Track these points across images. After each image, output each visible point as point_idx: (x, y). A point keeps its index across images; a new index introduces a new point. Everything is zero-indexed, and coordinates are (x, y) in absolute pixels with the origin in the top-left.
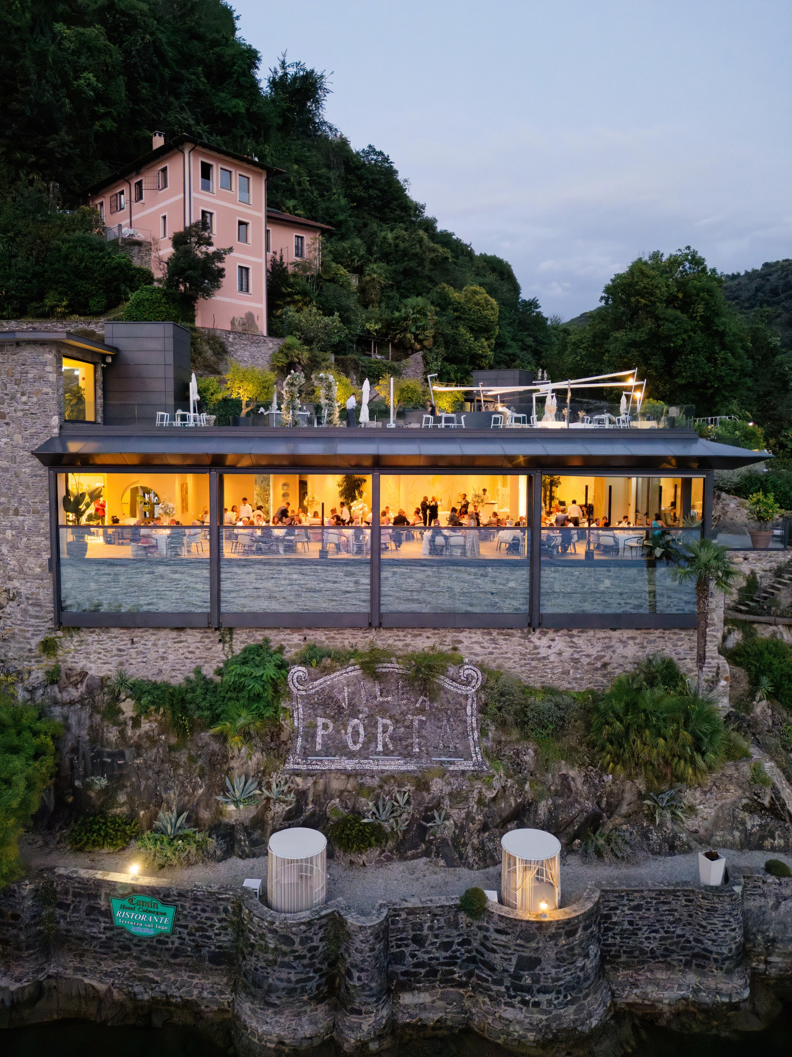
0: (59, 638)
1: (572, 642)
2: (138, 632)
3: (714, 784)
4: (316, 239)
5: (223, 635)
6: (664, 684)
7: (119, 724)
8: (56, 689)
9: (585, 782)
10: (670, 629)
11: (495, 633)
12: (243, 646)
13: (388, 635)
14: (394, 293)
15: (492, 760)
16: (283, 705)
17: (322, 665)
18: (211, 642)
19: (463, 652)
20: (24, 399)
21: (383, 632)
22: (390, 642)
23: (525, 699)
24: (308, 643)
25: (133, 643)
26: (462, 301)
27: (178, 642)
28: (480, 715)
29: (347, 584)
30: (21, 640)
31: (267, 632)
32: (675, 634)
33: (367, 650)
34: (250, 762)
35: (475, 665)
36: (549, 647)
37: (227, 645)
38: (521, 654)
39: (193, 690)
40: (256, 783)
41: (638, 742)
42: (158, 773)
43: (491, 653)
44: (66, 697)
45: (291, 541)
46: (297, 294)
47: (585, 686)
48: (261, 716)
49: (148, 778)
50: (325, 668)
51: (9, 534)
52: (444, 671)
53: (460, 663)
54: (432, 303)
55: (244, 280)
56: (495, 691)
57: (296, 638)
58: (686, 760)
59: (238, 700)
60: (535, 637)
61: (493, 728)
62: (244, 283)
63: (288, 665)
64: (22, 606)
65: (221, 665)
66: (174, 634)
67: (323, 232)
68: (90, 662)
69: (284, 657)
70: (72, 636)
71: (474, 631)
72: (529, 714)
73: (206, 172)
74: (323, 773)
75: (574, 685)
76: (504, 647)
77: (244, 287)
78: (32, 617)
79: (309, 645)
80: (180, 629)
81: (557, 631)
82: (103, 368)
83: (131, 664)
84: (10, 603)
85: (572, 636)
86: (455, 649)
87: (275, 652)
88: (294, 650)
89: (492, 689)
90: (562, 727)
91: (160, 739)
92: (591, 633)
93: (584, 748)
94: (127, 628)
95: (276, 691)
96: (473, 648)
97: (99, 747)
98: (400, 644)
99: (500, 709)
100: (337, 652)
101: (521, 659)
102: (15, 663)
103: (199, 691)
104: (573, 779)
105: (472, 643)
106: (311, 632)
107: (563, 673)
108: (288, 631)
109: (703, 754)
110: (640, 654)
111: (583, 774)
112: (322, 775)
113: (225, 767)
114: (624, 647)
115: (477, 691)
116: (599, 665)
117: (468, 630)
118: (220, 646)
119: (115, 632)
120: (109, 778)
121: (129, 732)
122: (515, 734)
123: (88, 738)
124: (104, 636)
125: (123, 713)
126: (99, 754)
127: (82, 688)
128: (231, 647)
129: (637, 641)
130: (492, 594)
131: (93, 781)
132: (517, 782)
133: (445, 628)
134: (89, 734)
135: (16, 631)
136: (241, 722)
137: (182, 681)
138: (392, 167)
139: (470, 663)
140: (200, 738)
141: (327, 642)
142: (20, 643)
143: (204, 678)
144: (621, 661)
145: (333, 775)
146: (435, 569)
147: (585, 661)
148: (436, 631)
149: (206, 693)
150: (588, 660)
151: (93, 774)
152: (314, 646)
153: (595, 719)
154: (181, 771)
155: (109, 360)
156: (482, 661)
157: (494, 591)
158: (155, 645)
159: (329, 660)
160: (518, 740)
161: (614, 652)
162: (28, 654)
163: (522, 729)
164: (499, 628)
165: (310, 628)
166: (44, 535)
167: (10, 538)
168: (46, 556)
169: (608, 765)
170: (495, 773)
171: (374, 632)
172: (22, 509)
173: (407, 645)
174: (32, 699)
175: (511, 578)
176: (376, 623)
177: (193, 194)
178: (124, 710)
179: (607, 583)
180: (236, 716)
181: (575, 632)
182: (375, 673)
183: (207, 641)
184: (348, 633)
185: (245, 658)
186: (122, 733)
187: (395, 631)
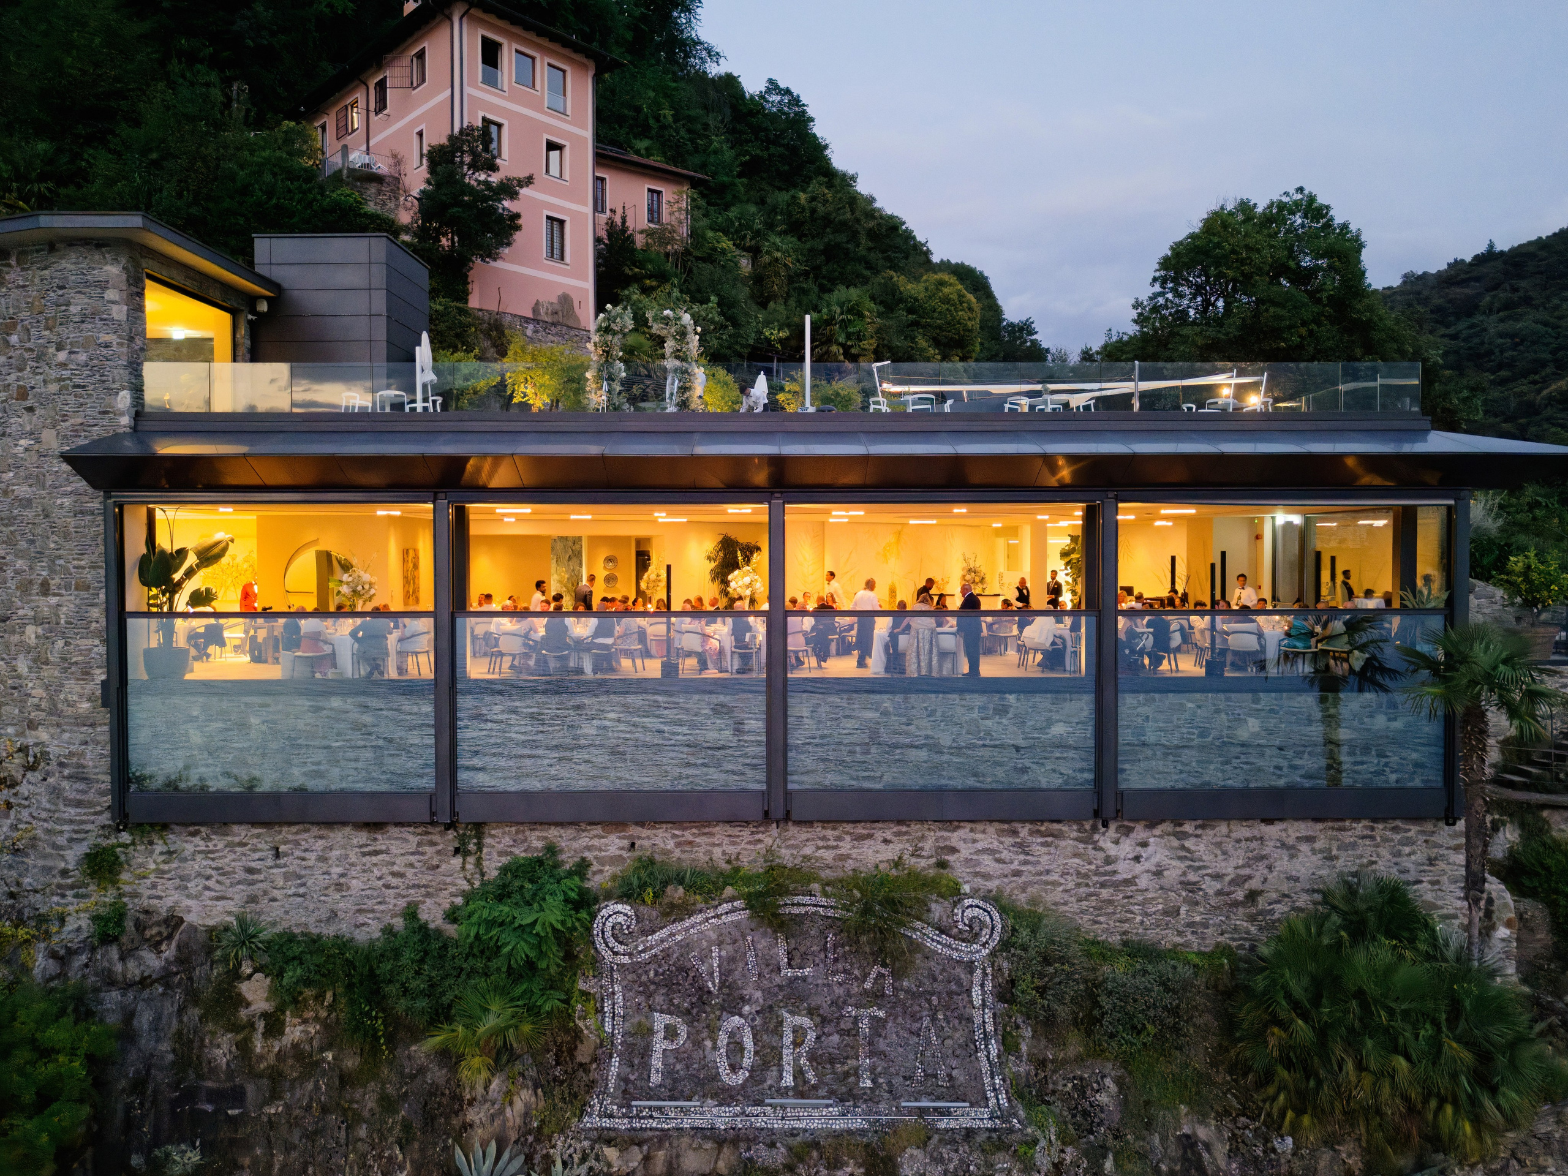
0: (125, 846)
1: (1183, 848)
2: (288, 833)
3: (1514, 1155)
4: (680, 193)
5: (463, 839)
6: (1390, 935)
7: (235, 1028)
8: (114, 952)
9: (1232, 1153)
10: (1384, 820)
11: (1024, 831)
12: (505, 860)
13: (804, 836)
14: (810, 285)
15: (1029, 1106)
16: (581, 985)
17: (666, 900)
18: (438, 852)
19: (959, 870)
20: (62, 356)
21: (793, 830)
22: (808, 851)
23: (1094, 970)
24: (637, 854)
25: (277, 855)
26: (922, 296)
27: (370, 854)
28: (1001, 1006)
29: (717, 732)
30: (48, 850)
31: (553, 833)
32: (1395, 829)
33: (760, 867)
34: (508, 1112)
35: (985, 899)
36: (1137, 859)
37: (471, 859)
38: (1078, 873)
39: (397, 954)
40: (522, 1158)
41: (1350, 1066)
42: (311, 1136)
43: (1017, 873)
44: (133, 970)
45: (606, 647)
46: (650, 277)
47: (1212, 938)
48: (533, 1010)
49: (288, 1148)
50: (672, 906)
51: (31, 633)
52: (921, 912)
53: (955, 894)
54: (873, 298)
55: (556, 239)
56: (1032, 953)
57: (614, 844)
58: (1455, 1103)
59: (487, 975)
60: (1106, 840)
61: (1028, 1033)
62: (556, 245)
63: (596, 900)
64: (51, 780)
65: (459, 901)
66: (362, 837)
67: (694, 183)
68: (189, 896)
69: (587, 885)
70: (151, 843)
71: (980, 827)
72: (1103, 1000)
73: (491, 54)
74: (664, 1136)
75: (1190, 937)
76: (1044, 859)
77: (557, 251)
78: (69, 803)
79: (640, 859)
80: (375, 826)
81: (1151, 826)
82: (250, 322)
83: (274, 900)
84: (29, 775)
85: (1182, 836)
86: (942, 865)
87: (570, 874)
88: (609, 870)
89: (1025, 948)
90: (1176, 1029)
91: (324, 1060)
92: (1223, 828)
93: (1222, 1077)
94: (267, 824)
95: (569, 957)
96: (978, 863)
97: (192, 1075)
98: (828, 855)
99: (1042, 991)
100: (697, 873)
101: (1078, 885)
102: (34, 898)
103: (408, 955)
104: (1208, 1146)
105: (979, 852)
106: (645, 832)
107: (1166, 913)
108: (598, 830)
109: (1493, 1091)
110: (1324, 872)
111: (1227, 1134)
112: (661, 1141)
113: (456, 1122)
114: (1292, 857)
115: (993, 954)
116: (1240, 895)
117: (969, 826)
118: (457, 861)
119: (241, 832)
120: (207, 1149)
121: (258, 1045)
122: (1075, 1046)
123: (171, 1057)
124: (218, 842)
125: (248, 1005)
126: (190, 1095)
127: (169, 951)
128: (479, 863)
129: (1318, 845)
130: (1018, 749)
131: (168, 1155)
132: (1086, 1154)
133: (922, 821)
134: (174, 1051)
135: (39, 833)
136: (490, 1022)
137: (378, 934)
138: (804, 112)
139: (975, 892)
140: (409, 1057)
141: (677, 853)
142: (45, 857)
143: (423, 928)
144: (1285, 888)
145: (686, 1140)
146: (899, 698)
147: (1211, 886)
148: (904, 829)
149: (422, 961)
150: (1218, 886)
151: (170, 1141)
152: (652, 862)
153: (1247, 1015)
154: (362, 1132)
155: (263, 307)
156: (1000, 890)
157: (1021, 743)
158: (322, 859)
159: (681, 890)
160: (1079, 1059)
161: (1270, 868)
162: (58, 880)
163: (1089, 1033)
164: (1032, 822)
165: (642, 824)
166: (95, 634)
167: (32, 641)
168: (100, 675)
169: (1283, 1115)
170: (1038, 1133)
171: (774, 830)
172: (54, 582)
173: (843, 858)
174: (62, 975)
175: (1056, 717)
176: (780, 814)
177: (467, 90)
178: (249, 997)
179: (1254, 724)
180: (478, 1012)
181: (1188, 827)
182: (776, 915)
183: (428, 850)
184: (720, 832)
185: (504, 886)
186: (244, 1047)
187: (818, 830)
